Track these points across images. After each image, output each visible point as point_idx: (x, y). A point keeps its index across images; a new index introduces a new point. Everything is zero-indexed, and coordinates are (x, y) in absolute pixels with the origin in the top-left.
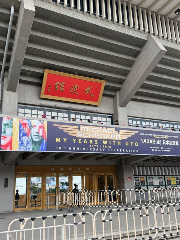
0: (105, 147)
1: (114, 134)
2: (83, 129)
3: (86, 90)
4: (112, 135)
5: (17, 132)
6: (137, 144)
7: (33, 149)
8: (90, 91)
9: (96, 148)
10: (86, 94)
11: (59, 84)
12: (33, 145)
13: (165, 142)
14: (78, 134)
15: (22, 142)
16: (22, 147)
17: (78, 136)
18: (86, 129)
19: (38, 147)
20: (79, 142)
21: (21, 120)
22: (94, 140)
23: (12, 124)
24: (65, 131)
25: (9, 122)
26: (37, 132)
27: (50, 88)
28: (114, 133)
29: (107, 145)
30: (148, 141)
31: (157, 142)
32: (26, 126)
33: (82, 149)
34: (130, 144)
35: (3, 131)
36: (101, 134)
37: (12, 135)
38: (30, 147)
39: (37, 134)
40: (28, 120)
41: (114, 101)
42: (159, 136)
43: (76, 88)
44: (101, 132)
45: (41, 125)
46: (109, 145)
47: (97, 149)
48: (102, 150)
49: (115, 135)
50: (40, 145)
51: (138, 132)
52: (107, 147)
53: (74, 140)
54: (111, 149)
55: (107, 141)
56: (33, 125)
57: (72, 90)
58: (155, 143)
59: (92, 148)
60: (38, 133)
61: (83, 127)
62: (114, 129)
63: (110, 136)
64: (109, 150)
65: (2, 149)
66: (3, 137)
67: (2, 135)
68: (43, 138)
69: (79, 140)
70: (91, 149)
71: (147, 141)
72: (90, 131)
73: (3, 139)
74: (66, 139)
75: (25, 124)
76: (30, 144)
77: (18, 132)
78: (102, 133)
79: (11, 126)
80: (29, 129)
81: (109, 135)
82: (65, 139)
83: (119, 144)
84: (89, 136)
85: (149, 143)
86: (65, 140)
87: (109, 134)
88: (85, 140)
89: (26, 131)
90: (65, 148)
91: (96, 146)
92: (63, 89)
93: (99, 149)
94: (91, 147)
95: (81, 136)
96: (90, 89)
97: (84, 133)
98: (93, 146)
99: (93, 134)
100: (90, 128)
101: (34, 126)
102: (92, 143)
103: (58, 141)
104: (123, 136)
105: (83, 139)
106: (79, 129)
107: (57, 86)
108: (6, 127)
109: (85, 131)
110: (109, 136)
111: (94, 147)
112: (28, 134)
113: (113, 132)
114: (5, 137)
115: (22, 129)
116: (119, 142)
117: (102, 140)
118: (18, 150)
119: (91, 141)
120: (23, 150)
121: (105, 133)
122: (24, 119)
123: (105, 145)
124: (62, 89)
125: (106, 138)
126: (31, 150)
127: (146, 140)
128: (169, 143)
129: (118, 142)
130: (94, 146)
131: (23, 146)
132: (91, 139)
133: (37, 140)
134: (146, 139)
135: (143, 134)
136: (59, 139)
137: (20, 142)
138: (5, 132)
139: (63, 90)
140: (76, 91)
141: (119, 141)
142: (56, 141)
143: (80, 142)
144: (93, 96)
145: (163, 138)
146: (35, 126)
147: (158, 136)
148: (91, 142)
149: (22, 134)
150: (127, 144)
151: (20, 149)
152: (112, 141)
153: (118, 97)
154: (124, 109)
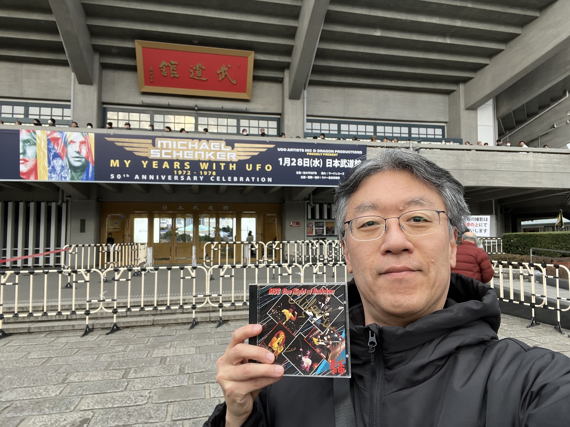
0: (203, 173)
1: (224, 151)
2: (162, 144)
3: (219, 72)
4: (218, 153)
5: (44, 152)
6: (269, 168)
7: (72, 178)
8: (226, 73)
9: (186, 176)
10: (220, 79)
11: (166, 65)
12: (71, 172)
13: (331, 163)
14: (152, 153)
15: (53, 167)
16: (53, 176)
17: (152, 156)
18: (167, 144)
19: (80, 175)
20: (154, 167)
21: (49, 132)
22: (182, 162)
23: (35, 140)
24: (127, 149)
25: (30, 137)
26: (77, 151)
27: (151, 73)
28: (223, 149)
29: (207, 170)
30: (293, 161)
31: (313, 163)
32: (57, 141)
33: (160, 177)
34: (254, 167)
35: (21, 151)
36: (196, 152)
37: (36, 157)
38: (66, 175)
39: (78, 155)
40: (61, 132)
42: (320, 153)
43: (199, 70)
44: (196, 148)
45: (82, 139)
46: (212, 170)
47: (189, 178)
48: (199, 179)
49: (224, 153)
50: (83, 171)
51: (274, 145)
52: (208, 173)
53: (145, 164)
54: (216, 177)
55: (208, 164)
56: (69, 141)
57: (193, 74)
58: (308, 165)
59: (179, 176)
60: (78, 153)
61: (162, 141)
62: (223, 144)
63: (215, 155)
64: (213, 178)
65: (23, 179)
66: (22, 160)
67: (21, 157)
68: (88, 161)
69: (154, 162)
70: (176, 178)
71: (291, 162)
72: (175, 147)
73: (23, 163)
74: (129, 161)
75: (56, 140)
76: (66, 170)
77: (46, 151)
78: (198, 150)
79: (34, 142)
80: (63, 146)
81: (212, 153)
82: (127, 161)
83: (233, 168)
84: (172, 156)
85: (295, 165)
86: (127, 163)
87: (213, 151)
88: (166, 163)
89: (59, 150)
90: (128, 176)
91: (187, 173)
92: (175, 72)
93: (192, 178)
94: (178, 174)
95: (158, 156)
96: (226, 69)
97: (163, 151)
98: (180, 172)
99: (181, 152)
100: (175, 143)
101: (72, 142)
102: (179, 168)
103: (115, 166)
104: (242, 154)
105: (161, 162)
106: (154, 144)
107: (164, 70)
108: (26, 146)
109: (165, 147)
110: (213, 155)
111: (182, 175)
112: (62, 154)
113: (220, 148)
114: (26, 161)
115: (51, 146)
116: (233, 165)
117: (200, 161)
118: (47, 179)
119: (177, 165)
120: (55, 179)
121: (205, 150)
122: (55, 132)
123: (204, 170)
124: (173, 74)
125: (207, 159)
126: (68, 180)
127: (289, 161)
128: (340, 163)
129: (231, 164)
130: (183, 173)
131: (54, 174)
132: (177, 160)
133: (78, 164)
134: (289, 159)
135: (285, 150)
136: (117, 161)
137: (50, 168)
138: (24, 153)
139: (177, 76)
140: (200, 75)
141: (233, 163)
142: (111, 166)
143: (156, 166)
144: (234, 82)
145: (326, 155)
146: (74, 142)
147: (317, 152)
148: (177, 167)
149: (52, 154)
150: (249, 168)
151: (50, 177)
152: (218, 163)
153: (286, 81)
154: (298, 103)
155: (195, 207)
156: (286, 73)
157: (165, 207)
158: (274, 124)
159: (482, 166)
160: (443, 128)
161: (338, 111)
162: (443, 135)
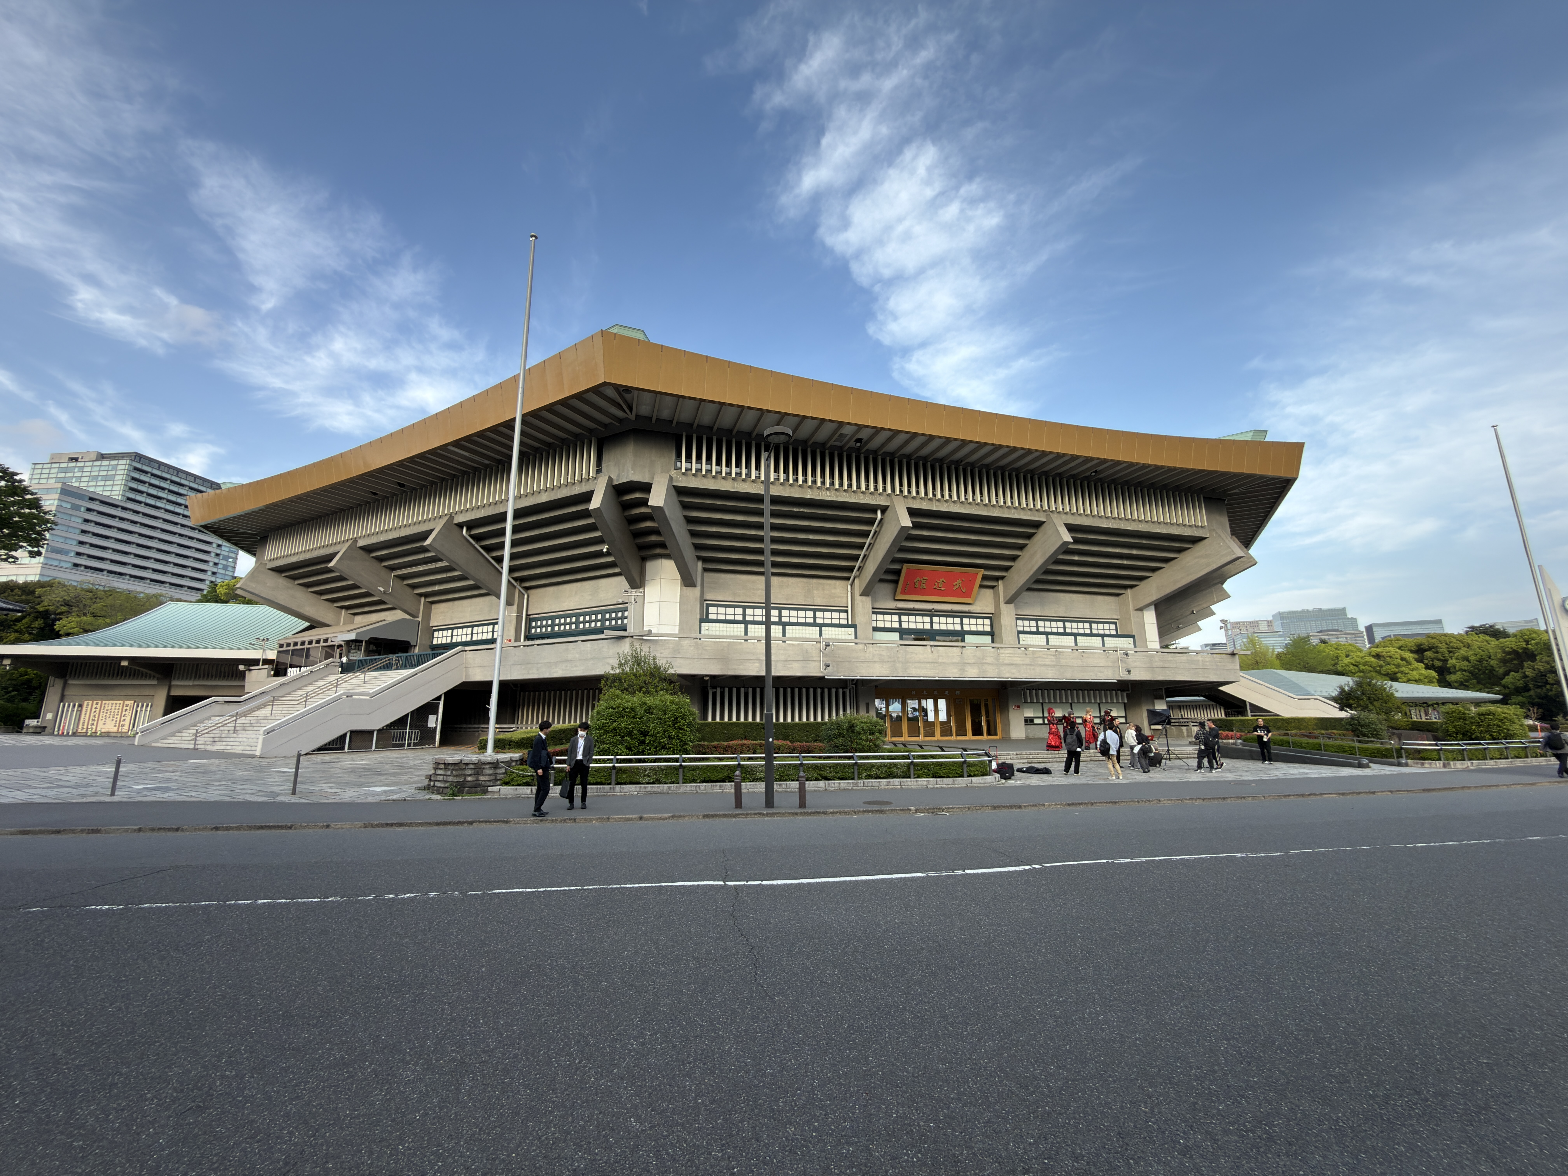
3: (955, 584)
8: (959, 585)
10: (955, 589)
11: (920, 580)
27: (908, 586)
41: (994, 594)
43: (941, 583)
57: (937, 586)
96: (960, 582)
107: (918, 583)
139: (925, 587)
140: (941, 587)
144: (964, 591)
153: (1001, 588)
154: (1012, 606)
155: (935, 692)
156: (1000, 582)
157: (914, 693)
158: (987, 622)
159: (1167, 665)
160: (1115, 623)
161: (1037, 611)
162: (1116, 630)
